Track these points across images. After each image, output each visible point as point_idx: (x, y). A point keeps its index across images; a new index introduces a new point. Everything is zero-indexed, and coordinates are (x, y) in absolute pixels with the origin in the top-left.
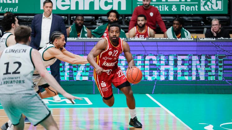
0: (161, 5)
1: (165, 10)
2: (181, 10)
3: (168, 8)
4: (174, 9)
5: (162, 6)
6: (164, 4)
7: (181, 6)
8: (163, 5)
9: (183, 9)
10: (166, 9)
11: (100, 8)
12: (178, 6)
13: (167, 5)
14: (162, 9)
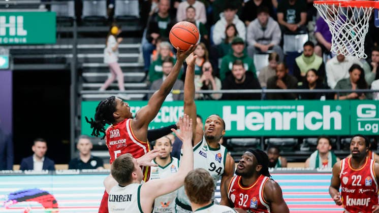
11: (305, 127)
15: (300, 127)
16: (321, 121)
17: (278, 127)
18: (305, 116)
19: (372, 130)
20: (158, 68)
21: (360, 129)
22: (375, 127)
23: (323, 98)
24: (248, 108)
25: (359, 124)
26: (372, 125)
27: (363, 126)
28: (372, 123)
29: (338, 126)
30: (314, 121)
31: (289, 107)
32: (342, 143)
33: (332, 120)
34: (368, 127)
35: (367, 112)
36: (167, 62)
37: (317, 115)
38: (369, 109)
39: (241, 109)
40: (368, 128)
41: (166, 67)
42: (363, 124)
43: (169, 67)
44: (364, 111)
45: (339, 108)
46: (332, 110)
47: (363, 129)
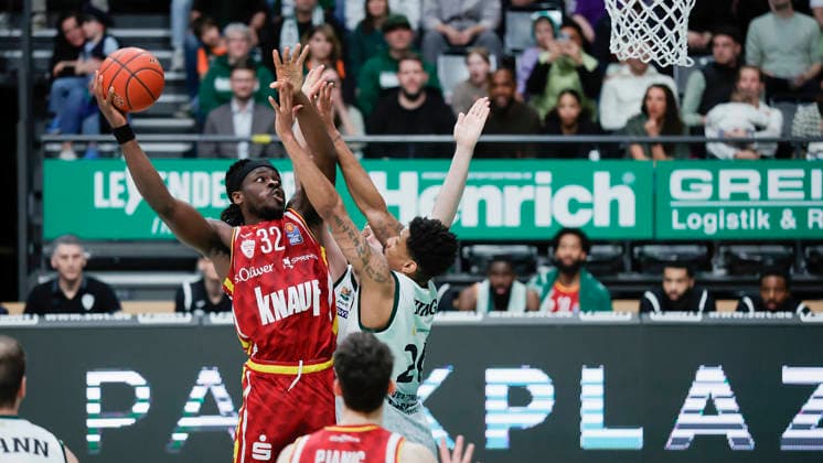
0: (748, 209)
1: (760, 225)
2: (810, 225)
3: (769, 220)
4: (788, 222)
5: (749, 213)
6: (756, 209)
7: (811, 212)
8: (752, 211)
9: (816, 224)
10: (763, 221)
11: (553, 220)
12: (799, 214)
13: (765, 210)
14: (748, 221)
15: (542, 220)
16: (590, 206)
17: (493, 220)
18: (554, 193)
19: (703, 227)
20: (222, 84)
21: (676, 225)
22: (710, 221)
23: (595, 155)
24: (427, 176)
25: (675, 214)
26: (702, 216)
27: (682, 219)
28: (702, 211)
29: (628, 218)
30: (574, 206)
31: (517, 176)
32: (636, 256)
33: (614, 205)
34: (694, 221)
35: (693, 186)
36: (242, 68)
37: (580, 193)
38: (699, 181)
39: (409, 179)
40: (694, 223)
41: (240, 80)
42: (684, 213)
43: (247, 80)
44: (686, 185)
45: (629, 177)
46: (615, 181)
47: (682, 226)
